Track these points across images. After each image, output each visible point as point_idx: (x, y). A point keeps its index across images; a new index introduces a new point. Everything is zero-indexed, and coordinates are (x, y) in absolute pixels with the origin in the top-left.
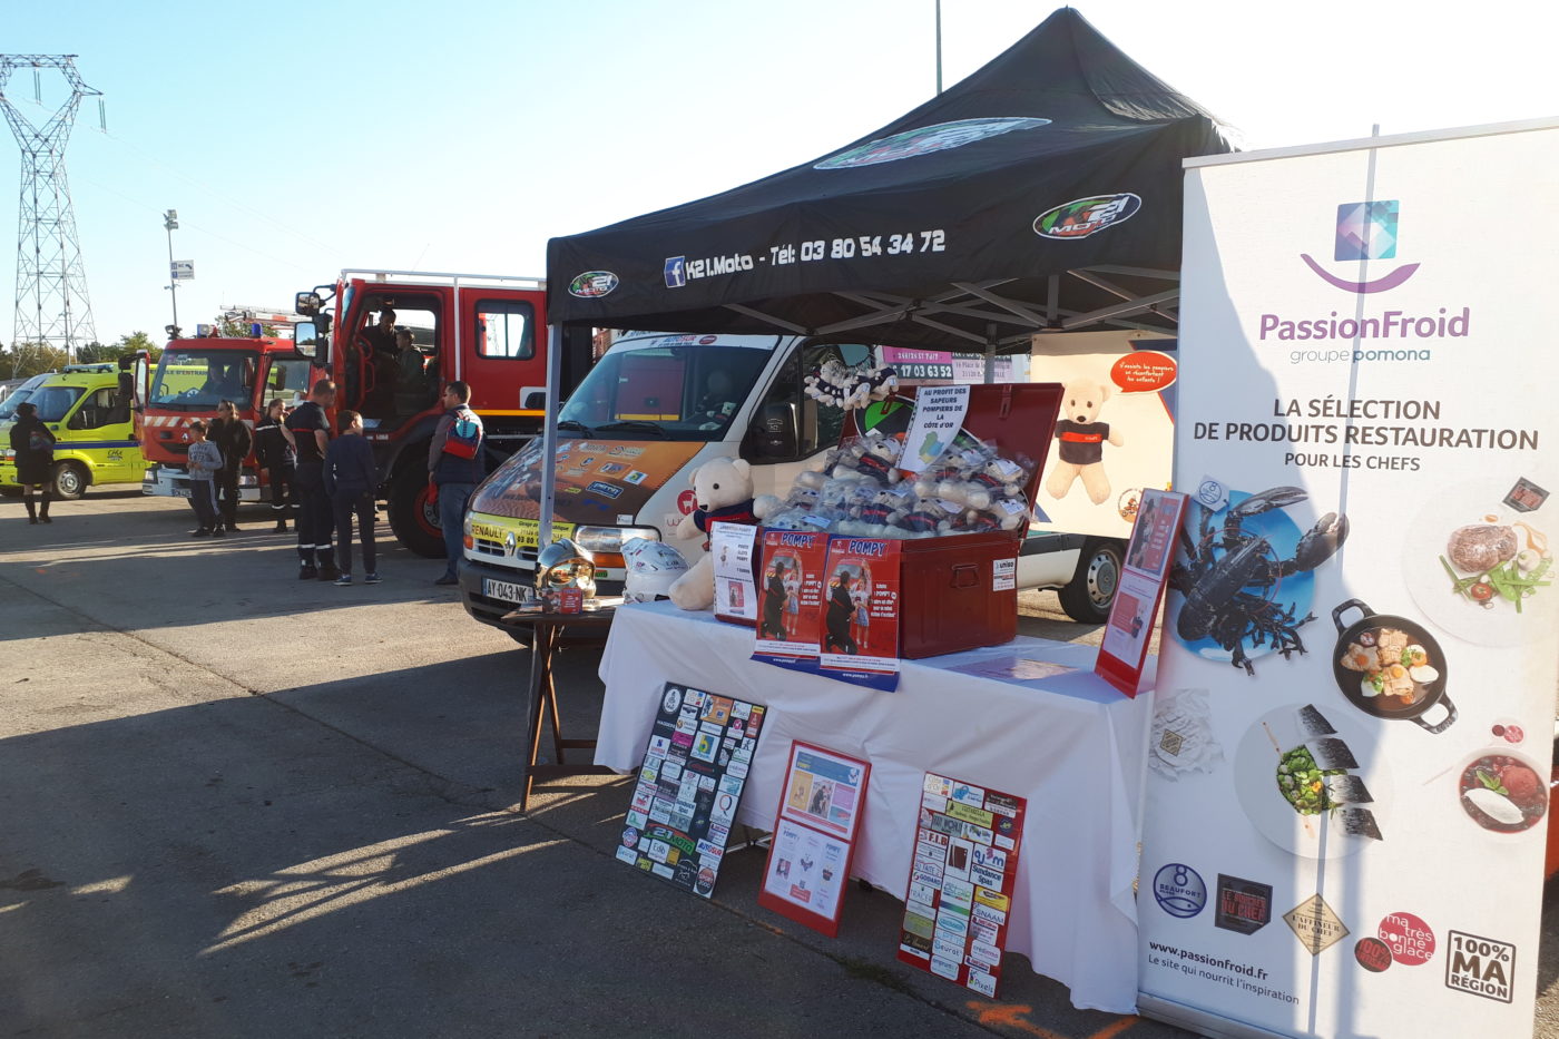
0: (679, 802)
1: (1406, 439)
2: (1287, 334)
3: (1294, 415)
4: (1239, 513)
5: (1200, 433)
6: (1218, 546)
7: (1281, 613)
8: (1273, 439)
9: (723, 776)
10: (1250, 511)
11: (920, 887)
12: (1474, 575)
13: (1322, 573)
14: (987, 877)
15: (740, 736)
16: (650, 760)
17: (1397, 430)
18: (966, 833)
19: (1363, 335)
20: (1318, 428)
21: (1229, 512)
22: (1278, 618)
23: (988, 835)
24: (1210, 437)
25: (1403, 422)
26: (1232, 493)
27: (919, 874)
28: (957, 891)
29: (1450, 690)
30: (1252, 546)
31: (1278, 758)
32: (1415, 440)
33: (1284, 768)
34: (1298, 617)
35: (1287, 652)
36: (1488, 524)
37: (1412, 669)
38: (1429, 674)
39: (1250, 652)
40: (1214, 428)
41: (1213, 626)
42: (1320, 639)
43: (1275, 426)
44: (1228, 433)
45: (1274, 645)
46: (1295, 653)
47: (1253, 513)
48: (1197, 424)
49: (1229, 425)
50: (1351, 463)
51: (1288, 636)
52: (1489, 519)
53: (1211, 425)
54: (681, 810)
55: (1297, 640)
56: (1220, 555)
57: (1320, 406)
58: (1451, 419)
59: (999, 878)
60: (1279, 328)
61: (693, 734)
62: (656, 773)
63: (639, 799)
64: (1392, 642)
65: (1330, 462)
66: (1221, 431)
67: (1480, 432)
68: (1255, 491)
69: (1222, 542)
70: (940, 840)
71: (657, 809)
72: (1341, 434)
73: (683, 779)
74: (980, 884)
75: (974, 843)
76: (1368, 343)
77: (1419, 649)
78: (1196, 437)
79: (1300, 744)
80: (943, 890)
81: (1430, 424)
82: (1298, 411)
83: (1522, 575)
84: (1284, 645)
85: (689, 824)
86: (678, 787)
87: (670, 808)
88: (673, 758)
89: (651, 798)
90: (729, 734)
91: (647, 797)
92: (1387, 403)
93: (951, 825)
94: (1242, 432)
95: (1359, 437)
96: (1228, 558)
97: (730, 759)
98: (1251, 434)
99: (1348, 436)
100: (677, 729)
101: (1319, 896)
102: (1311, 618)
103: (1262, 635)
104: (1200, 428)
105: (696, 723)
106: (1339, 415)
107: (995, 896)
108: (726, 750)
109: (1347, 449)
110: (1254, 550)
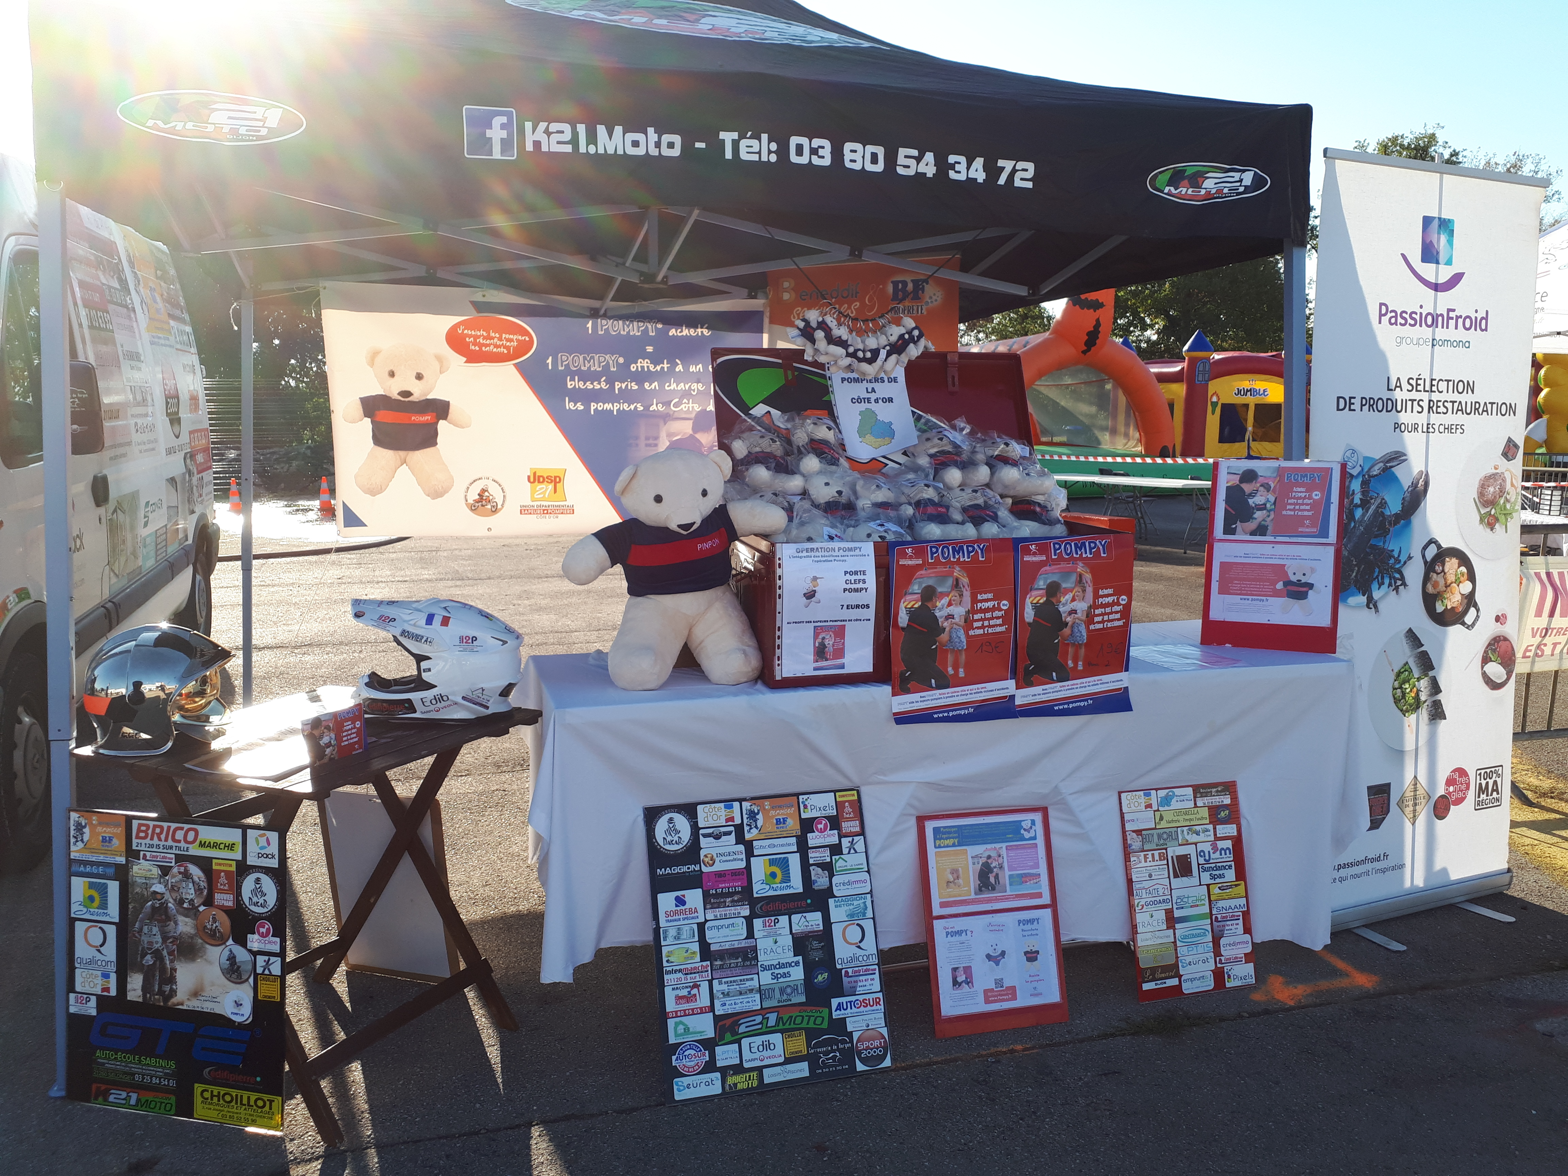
0: (765, 969)
1: (1458, 410)
2: (1393, 320)
3: (1398, 389)
4: (1369, 475)
5: (1342, 406)
6: (1357, 506)
7: (1393, 557)
8: (1387, 411)
9: (831, 901)
10: (1375, 473)
11: (1148, 915)
12: (1488, 509)
13: (1416, 519)
14: (1217, 873)
15: (834, 840)
16: (672, 932)
17: (1453, 402)
18: (1183, 838)
19: (1437, 327)
20: (1413, 401)
21: (1364, 476)
22: (1392, 561)
23: (1207, 830)
24: (1350, 410)
25: (1456, 397)
26: (1366, 459)
27: (1143, 902)
28: (1190, 900)
29: (1478, 597)
30: (1376, 504)
31: (1393, 677)
32: (1462, 410)
33: (1397, 684)
34: (1403, 558)
35: (1396, 589)
36: (1495, 471)
37: (1461, 585)
38: (1466, 587)
39: (1376, 595)
40: (1353, 401)
41: (1356, 576)
42: (1414, 572)
43: (1388, 399)
44: (1362, 405)
45: (1390, 585)
46: (1401, 588)
47: (1376, 475)
48: (1338, 398)
49: (1362, 398)
50: (1431, 430)
51: (1397, 576)
52: (1496, 469)
53: (1350, 398)
54: (776, 977)
55: (1402, 578)
56: (1358, 513)
57: (1413, 382)
58: (1481, 396)
59: (1230, 867)
60: (1389, 315)
61: (743, 865)
62: (696, 947)
63: (679, 998)
64: (1452, 564)
65: (1420, 429)
66: (1357, 406)
67: (1492, 404)
68: (1377, 456)
69: (1359, 502)
70: (1157, 857)
71: (726, 995)
72: (1425, 405)
73: (757, 934)
74: (1212, 881)
75: (1196, 844)
76: (1441, 333)
77: (1463, 569)
78: (1338, 409)
79: (1404, 662)
80: (1175, 906)
81: (1467, 398)
82: (1400, 387)
83: (1508, 506)
84: (1395, 583)
85: (801, 989)
86: (755, 949)
87: (755, 984)
88: (719, 912)
89: (705, 986)
90: (811, 843)
91: (696, 986)
92: (1448, 381)
93: (1165, 836)
94: (1370, 405)
95: (1434, 408)
96: (1363, 515)
97: (831, 876)
98: (1375, 406)
99: (1430, 407)
100: (705, 869)
101: (1415, 777)
102: (1410, 558)
103: (1383, 578)
104: (1342, 401)
105: (741, 848)
106: (1425, 391)
107: (1231, 887)
108: (818, 865)
109: (1429, 418)
110: (1377, 507)
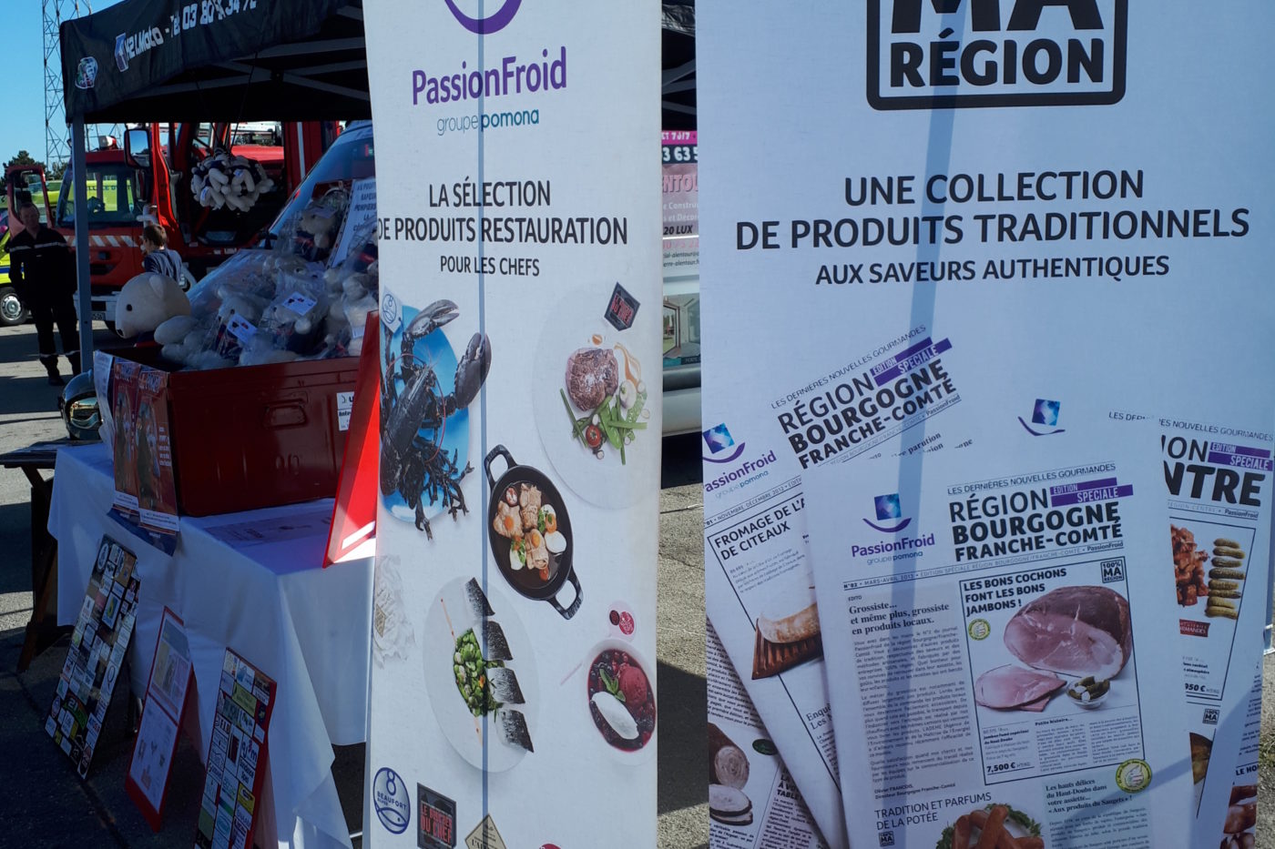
1: (528, 234)
2: (433, 96)
3: (443, 203)
4: (411, 334)
6: (398, 377)
8: (431, 238)
9: (115, 644)
10: (419, 332)
11: (211, 781)
12: (587, 414)
13: (474, 408)
14: (246, 774)
17: (521, 221)
18: (240, 721)
19: (488, 94)
20: (461, 220)
21: (404, 334)
22: (446, 468)
23: (252, 725)
25: (524, 211)
26: (406, 309)
27: (211, 766)
28: (229, 787)
29: (578, 564)
30: (423, 377)
31: (454, 645)
32: (533, 234)
33: (458, 656)
34: (461, 467)
35: (453, 511)
36: (595, 347)
37: (547, 535)
38: (556, 542)
39: (429, 512)
40: (386, 224)
41: (401, 477)
43: (431, 220)
44: (397, 231)
45: (445, 503)
47: (421, 335)
49: (396, 220)
50: (488, 268)
51: (454, 492)
52: (596, 341)
53: (384, 221)
55: (460, 498)
56: (400, 387)
57: (460, 191)
58: (563, 207)
59: (252, 775)
60: (428, 87)
65: (472, 266)
66: (392, 229)
67: (582, 221)
69: (400, 373)
70: (226, 728)
74: (242, 781)
75: (244, 733)
76: (493, 104)
77: (549, 509)
79: (468, 628)
80: (222, 786)
81: (539, 212)
82: (446, 200)
83: (624, 414)
84: (452, 503)
85: (88, 696)
86: (89, 655)
90: (126, 596)
92: (511, 184)
93: (233, 710)
94: (407, 230)
95: (492, 232)
96: (406, 392)
98: (414, 231)
101: (486, 818)
102: (469, 470)
106: (475, 204)
107: (248, 797)
108: (122, 614)
109: (481, 249)
110: (424, 382)
